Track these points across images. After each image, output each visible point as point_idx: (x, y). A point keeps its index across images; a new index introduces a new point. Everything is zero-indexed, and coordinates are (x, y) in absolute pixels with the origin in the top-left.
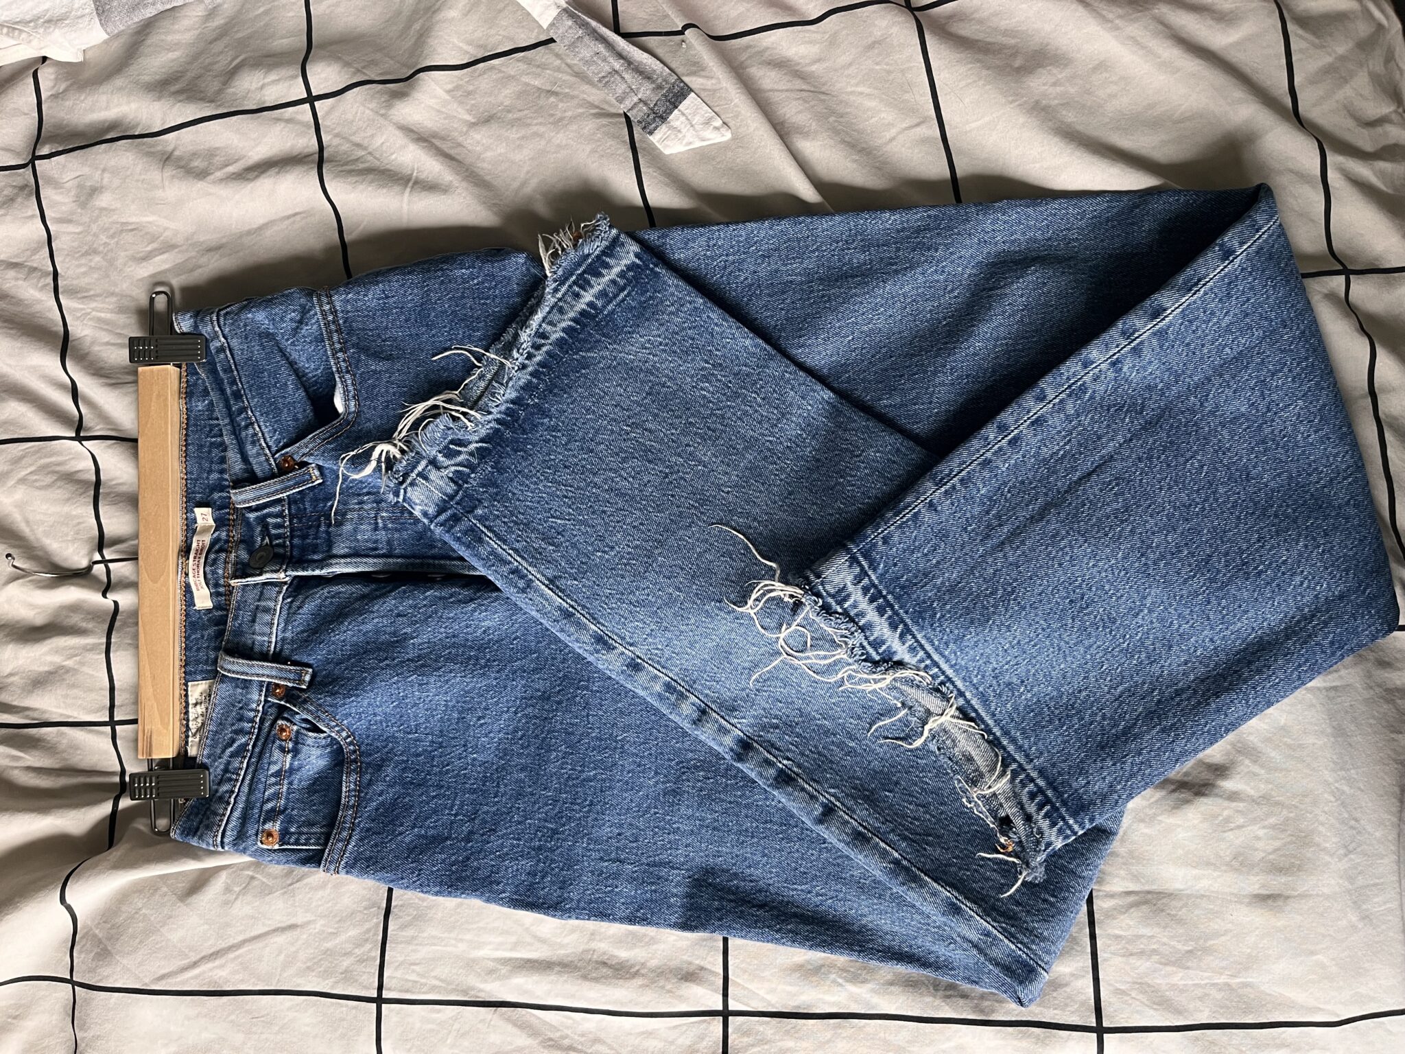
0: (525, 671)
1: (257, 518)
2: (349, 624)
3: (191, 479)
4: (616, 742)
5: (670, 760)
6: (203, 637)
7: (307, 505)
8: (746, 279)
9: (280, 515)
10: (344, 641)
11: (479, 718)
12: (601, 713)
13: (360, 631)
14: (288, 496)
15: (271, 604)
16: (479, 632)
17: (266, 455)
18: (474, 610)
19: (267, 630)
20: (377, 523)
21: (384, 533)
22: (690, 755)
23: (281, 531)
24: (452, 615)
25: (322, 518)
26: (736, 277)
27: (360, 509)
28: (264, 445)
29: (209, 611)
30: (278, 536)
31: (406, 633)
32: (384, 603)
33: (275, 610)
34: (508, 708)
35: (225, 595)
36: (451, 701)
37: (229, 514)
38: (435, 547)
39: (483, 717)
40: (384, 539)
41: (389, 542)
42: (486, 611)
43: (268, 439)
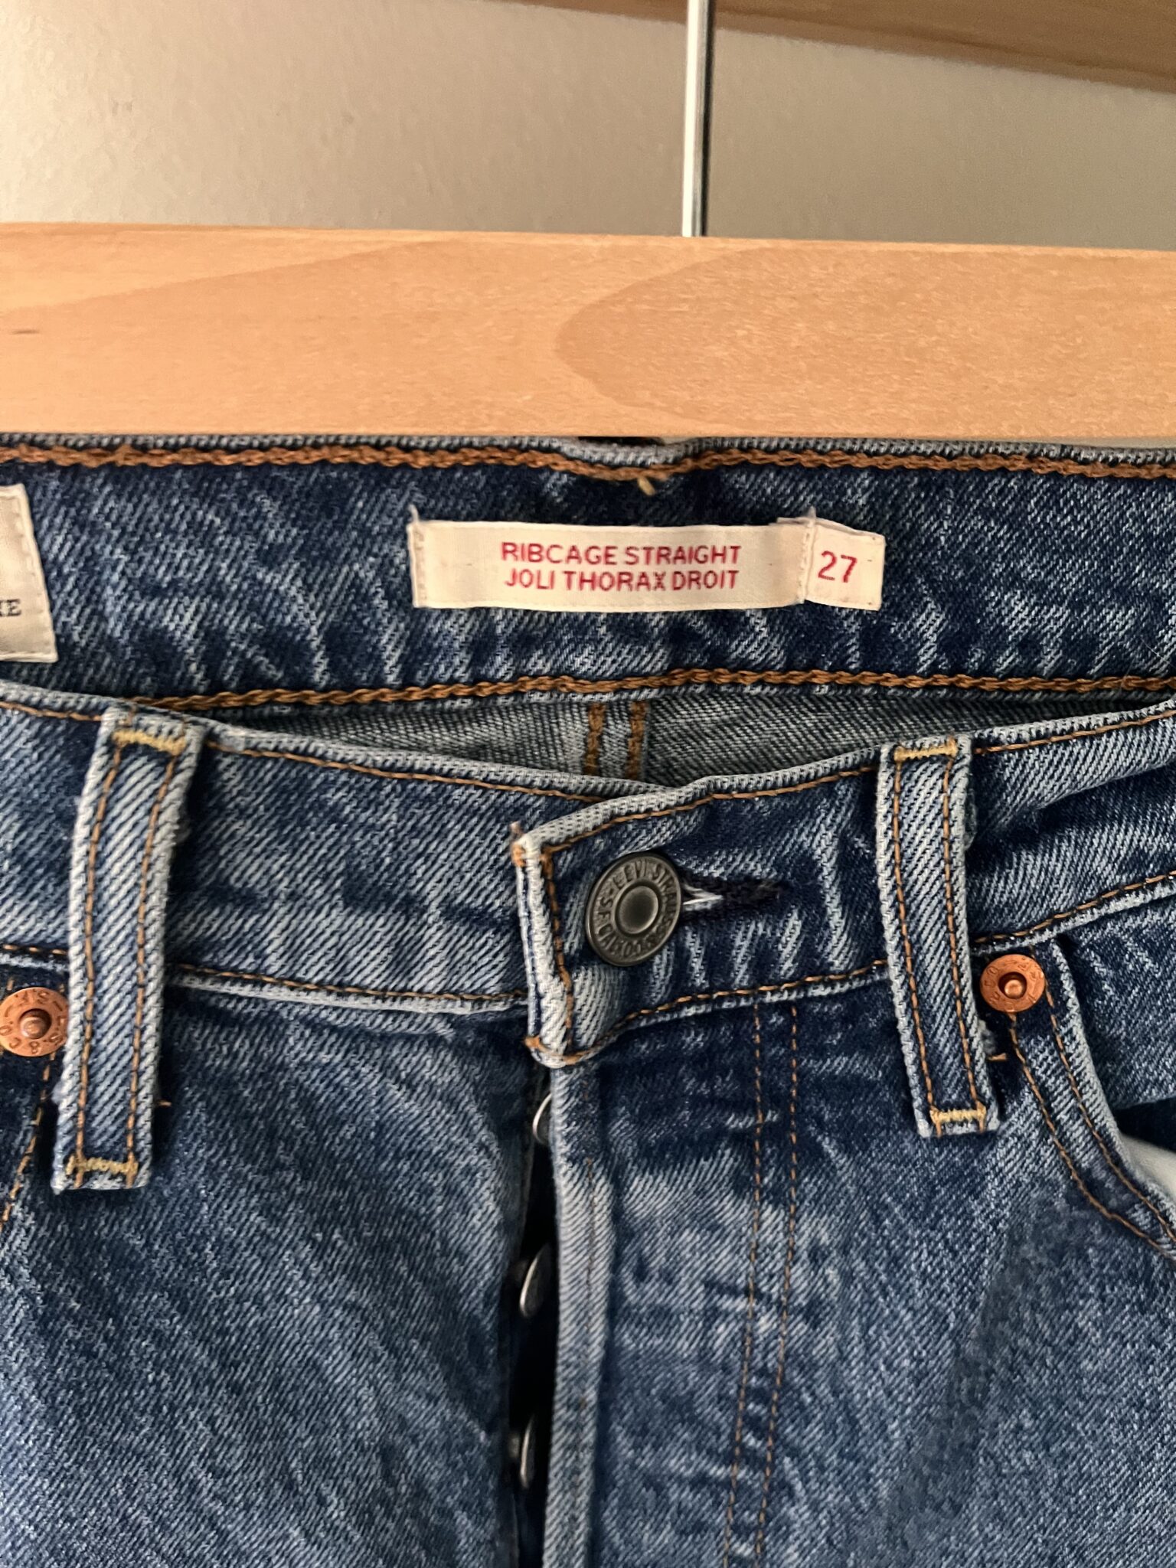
2: (351, 1307)
6: (270, 557)
7: (839, 1064)
9: (811, 962)
10: (280, 1297)
13: (324, 1345)
14: (886, 984)
15: (430, 977)
17: (1074, 911)
19: (315, 969)
20: (734, 1292)
21: (698, 1305)
23: (741, 974)
25: (772, 1116)
27: (792, 1250)
28: (1116, 906)
29: (400, 592)
30: (718, 961)
31: (322, 1502)
32: (432, 1398)
33: (403, 994)
35: (475, 680)
37: (841, 665)
38: (637, 1447)
40: (676, 1303)
41: (663, 1316)
43: (1131, 923)
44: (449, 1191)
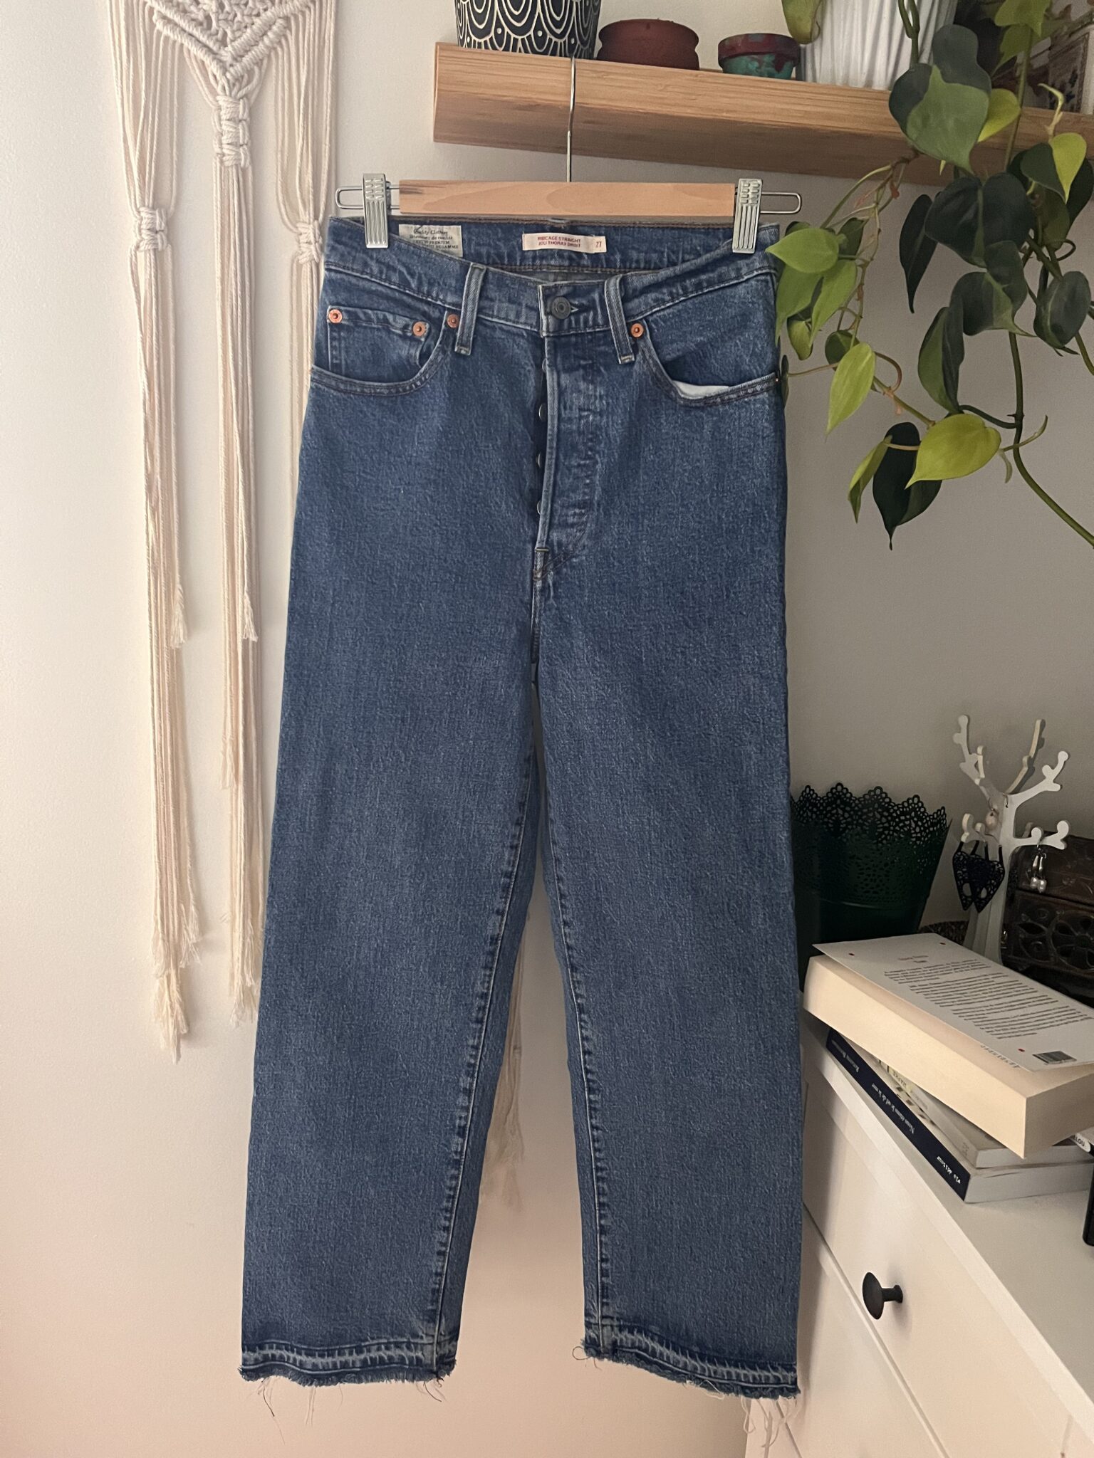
0: (467, 533)
1: (594, 300)
2: (505, 393)
3: (633, 231)
4: (418, 602)
5: (405, 640)
6: (499, 240)
7: (602, 348)
8: (746, 736)
9: (596, 324)
10: (491, 387)
11: (431, 497)
12: (439, 591)
13: (499, 401)
14: (610, 330)
15: (523, 319)
16: (497, 500)
17: (646, 311)
18: (515, 498)
19: (503, 315)
20: (585, 410)
21: (577, 416)
22: (409, 655)
23: (582, 325)
24: (511, 479)
25: (590, 362)
26: (747, 729)
27: (595, 396)
28: (654, 310)
29: (520, 246)
30: (577, 322)
31: (497, 440)
32: (520, 423)
33: (518, 323)
34: (440, 520)
35: (533, 265)
36: (444, 475)
37: (602, 267)
38: (565, 459)
39: (432, 500)
40: (573, 416)
41: (570, 420)
42: (515, 508)
43: (658, 314)
44: (525, 375)
